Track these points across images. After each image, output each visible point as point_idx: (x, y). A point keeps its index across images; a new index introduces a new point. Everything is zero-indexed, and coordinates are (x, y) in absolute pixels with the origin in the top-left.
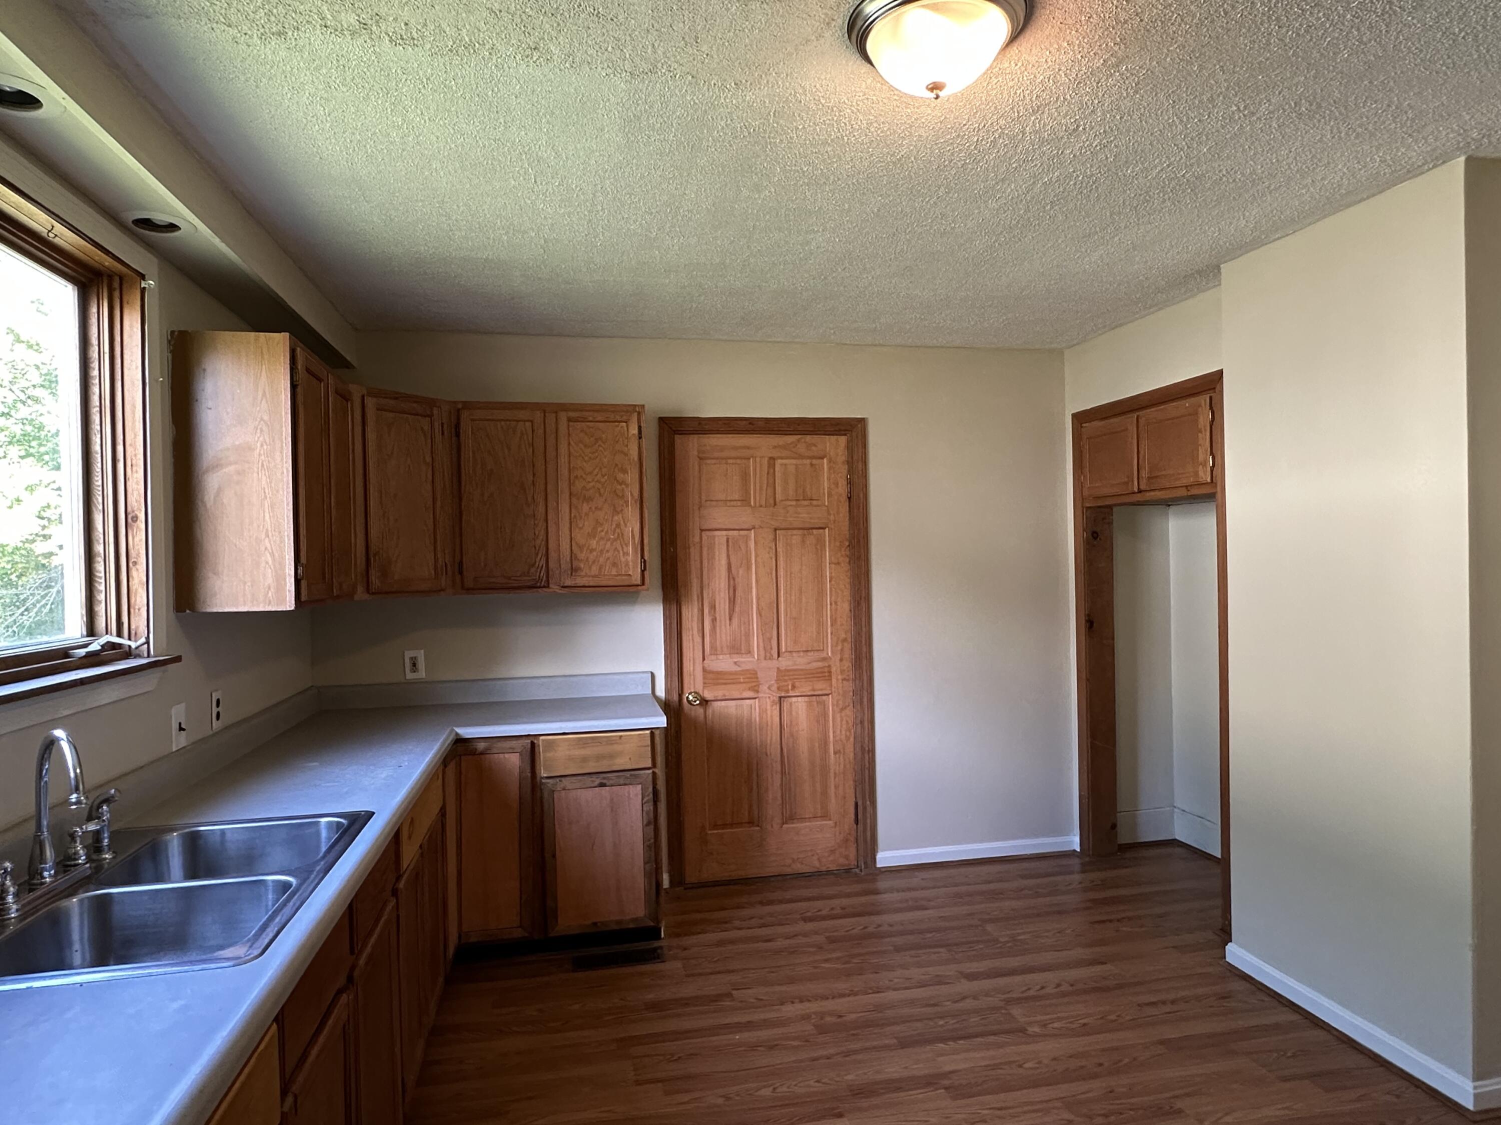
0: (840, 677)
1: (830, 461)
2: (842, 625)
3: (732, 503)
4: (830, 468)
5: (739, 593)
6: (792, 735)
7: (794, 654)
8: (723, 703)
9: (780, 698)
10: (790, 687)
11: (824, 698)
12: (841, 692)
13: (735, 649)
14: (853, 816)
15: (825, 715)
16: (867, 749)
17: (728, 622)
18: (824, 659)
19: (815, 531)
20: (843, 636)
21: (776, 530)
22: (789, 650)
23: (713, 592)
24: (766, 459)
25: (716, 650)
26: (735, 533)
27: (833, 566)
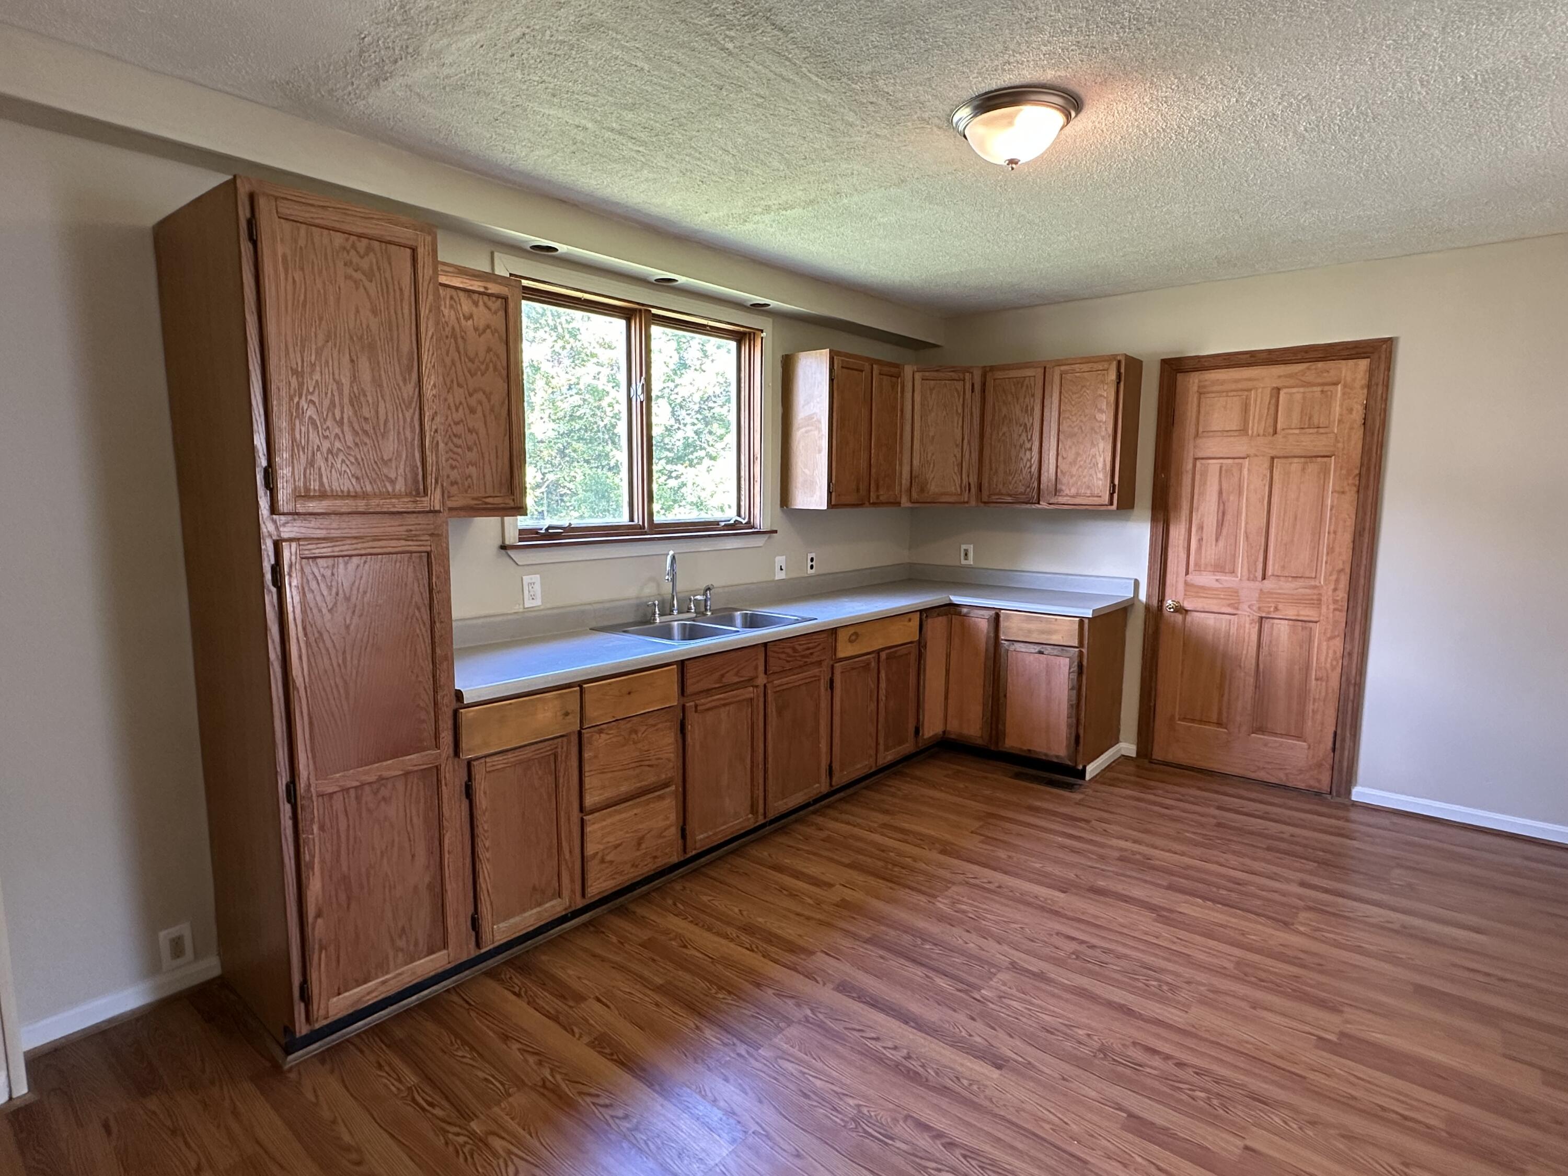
0: (1332, 607)
1: (1345, 386)
2: (1340, 554)
3: (1229, 434)
4: (1344, 394)
5: (1228, 517)
6: (1270, 655)
7: (1282, 579)
8: (1203, 615)
9: (1262, 618)
10: (1272, 609)
11: (1311, 624)
12: (1331, 621)
13: (1219, 568)
14: (1330, 744)
15: (1310, 640)
16: (1353, 681)
17: (1214, 543)
18: (1315, 587)
19: (1319, 459)
20: (1341, 566)
21: (1273, 458)
22: (1276, 573)
23: (1203, 516)
24: (1269, 389)
25: (1200, 567)
26: (1230, 461)
27: (1336, 495)
